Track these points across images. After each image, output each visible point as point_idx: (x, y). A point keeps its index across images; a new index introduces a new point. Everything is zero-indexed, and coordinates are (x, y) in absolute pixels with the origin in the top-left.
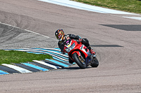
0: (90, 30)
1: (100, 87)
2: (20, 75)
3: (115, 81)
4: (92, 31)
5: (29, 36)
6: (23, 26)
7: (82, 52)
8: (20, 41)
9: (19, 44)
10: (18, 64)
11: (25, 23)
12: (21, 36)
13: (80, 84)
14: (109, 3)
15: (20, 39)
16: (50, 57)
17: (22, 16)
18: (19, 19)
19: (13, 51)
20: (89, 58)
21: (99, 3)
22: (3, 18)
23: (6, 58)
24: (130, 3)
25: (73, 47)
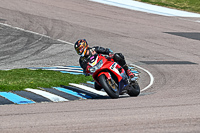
0: (151, 40)
1: (165, 122)
2: (51, 104)
3: (186, 113)
4: (154, 41)
5: (65, 48)
6: (56, 35)
7: (113, 74)
8: (51, 56)
9: (50, 60)
10: (48, 88)
11: (58, 30)
13: (136, 117)
14: (178, 1)
15: (50, 52)
17: (54, 20)
18: (50, 25)
19: (40, 70)
20: (124, 81)
21: (163, 1)
22: (27, 23)
23: (32, 80)
25: (101, 66)
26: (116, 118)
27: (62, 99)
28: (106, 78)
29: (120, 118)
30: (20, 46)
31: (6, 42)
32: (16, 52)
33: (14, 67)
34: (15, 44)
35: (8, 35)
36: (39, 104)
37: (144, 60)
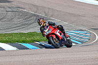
10: (46, 42)
11: (51, 13)
22: (36, 10)
23: (38, 38)
25: (50, 32)
26: (79, 56)
28: (53, 38)
29: (81, 56)
30: (32, 21)
31: (25, 19)
32: (30, 24)
33: (29, 31)
34: (30, 20)
35: (26, 15)
36: (41, 49)
37: (93, 28)
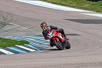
0: (57, 23)
1: (64, 65)
2: (6, 56)
3: (75, 60)
5: (13, 27)
6: (8, 20)
8: (6, 31)
9: (5, 33)
10: (4, 48)
12: (7, 28)
13: (49, 62)
14: (71, 3)
15: (6, 29)
16: (27, 43)
17: (7, 13)
18: (5, 15)
21: (63, 3)
24: (85, 4)
25: (54, 35)
27: (11, 53)
